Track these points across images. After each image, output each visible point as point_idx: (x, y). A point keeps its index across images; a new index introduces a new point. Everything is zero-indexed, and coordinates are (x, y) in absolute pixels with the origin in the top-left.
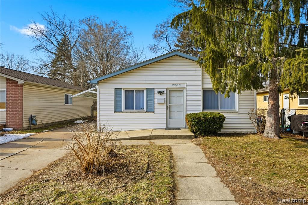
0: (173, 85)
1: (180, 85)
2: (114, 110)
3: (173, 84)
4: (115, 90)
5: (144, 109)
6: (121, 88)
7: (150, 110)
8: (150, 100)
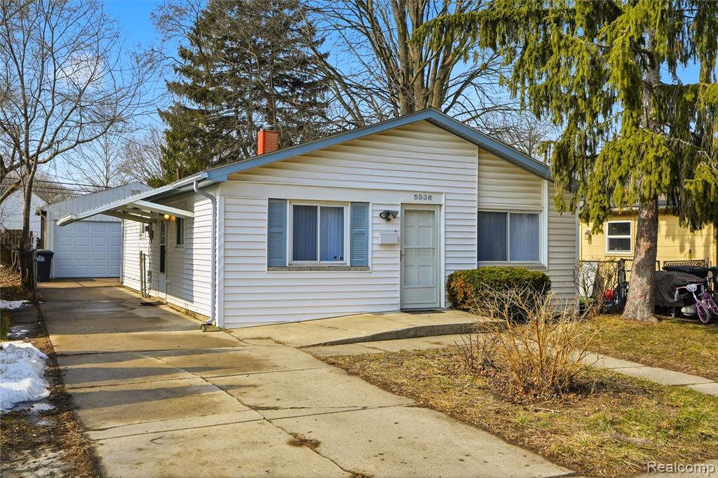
0: (416, 196)
1: (430, 198)
2: (265, 261)
3: (415, 193)
4: (270, 204)
5: (342, 259)
6: (286, 200)
7: (359, 263)
8: (360, 235)
